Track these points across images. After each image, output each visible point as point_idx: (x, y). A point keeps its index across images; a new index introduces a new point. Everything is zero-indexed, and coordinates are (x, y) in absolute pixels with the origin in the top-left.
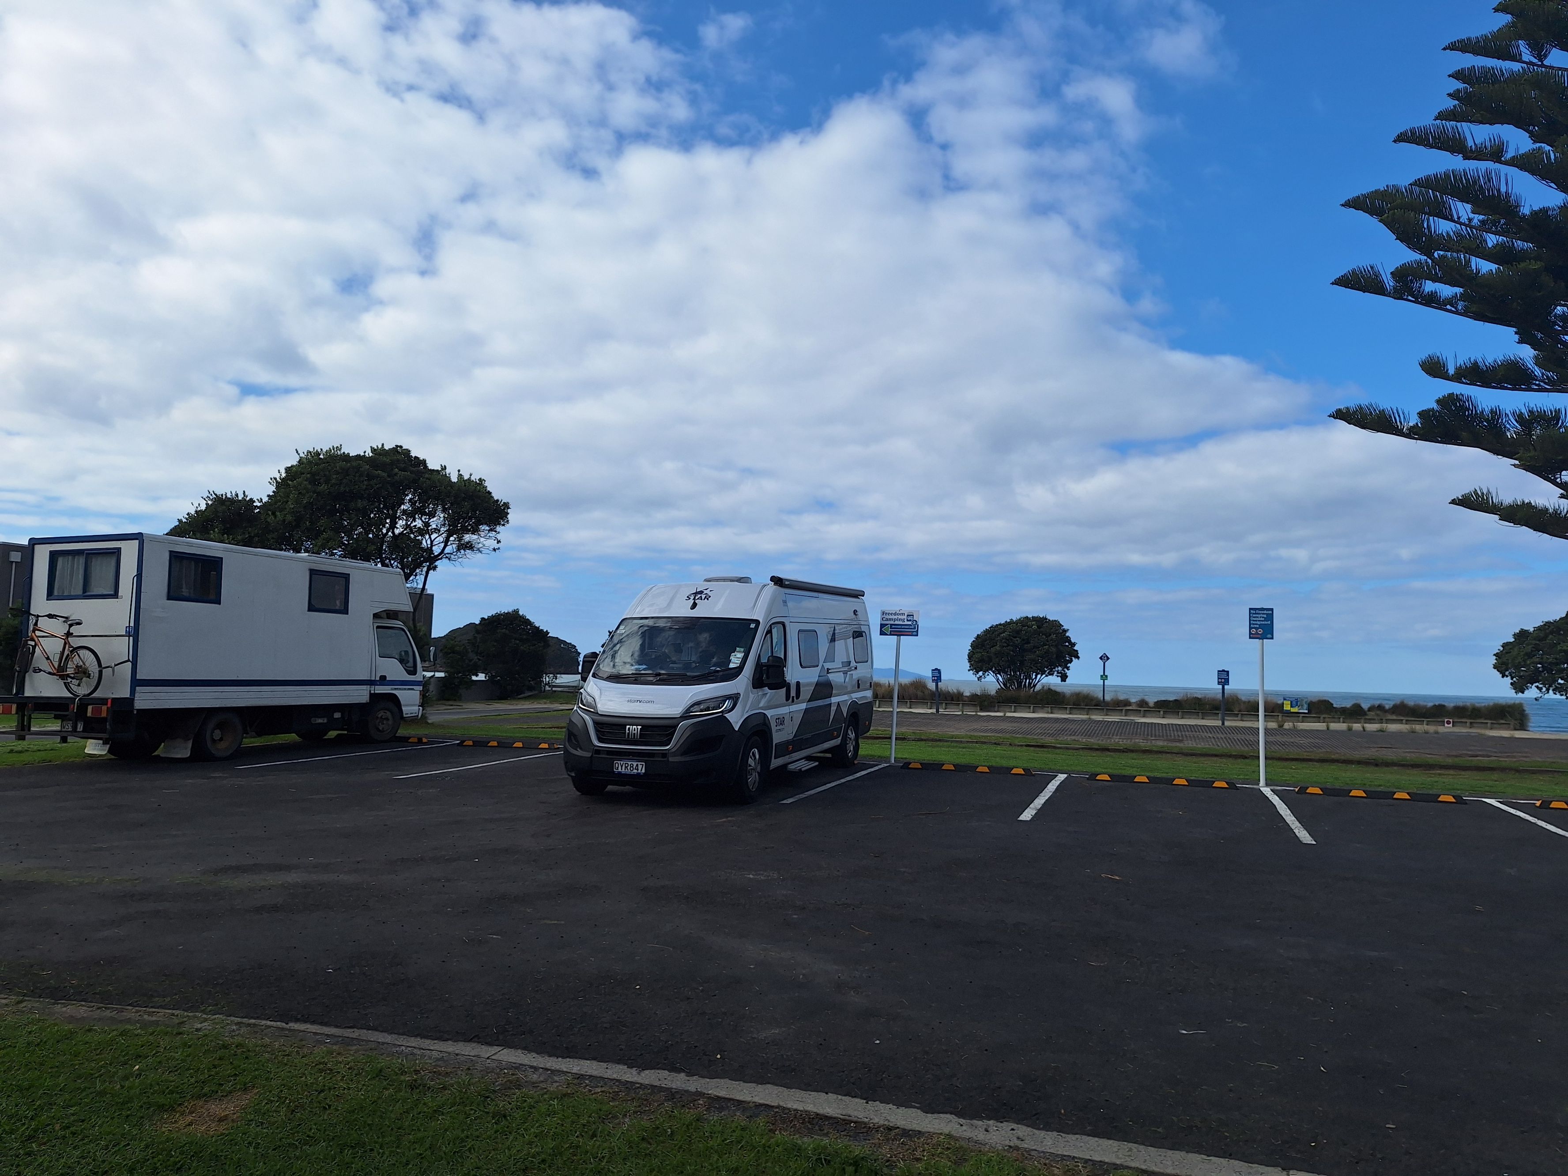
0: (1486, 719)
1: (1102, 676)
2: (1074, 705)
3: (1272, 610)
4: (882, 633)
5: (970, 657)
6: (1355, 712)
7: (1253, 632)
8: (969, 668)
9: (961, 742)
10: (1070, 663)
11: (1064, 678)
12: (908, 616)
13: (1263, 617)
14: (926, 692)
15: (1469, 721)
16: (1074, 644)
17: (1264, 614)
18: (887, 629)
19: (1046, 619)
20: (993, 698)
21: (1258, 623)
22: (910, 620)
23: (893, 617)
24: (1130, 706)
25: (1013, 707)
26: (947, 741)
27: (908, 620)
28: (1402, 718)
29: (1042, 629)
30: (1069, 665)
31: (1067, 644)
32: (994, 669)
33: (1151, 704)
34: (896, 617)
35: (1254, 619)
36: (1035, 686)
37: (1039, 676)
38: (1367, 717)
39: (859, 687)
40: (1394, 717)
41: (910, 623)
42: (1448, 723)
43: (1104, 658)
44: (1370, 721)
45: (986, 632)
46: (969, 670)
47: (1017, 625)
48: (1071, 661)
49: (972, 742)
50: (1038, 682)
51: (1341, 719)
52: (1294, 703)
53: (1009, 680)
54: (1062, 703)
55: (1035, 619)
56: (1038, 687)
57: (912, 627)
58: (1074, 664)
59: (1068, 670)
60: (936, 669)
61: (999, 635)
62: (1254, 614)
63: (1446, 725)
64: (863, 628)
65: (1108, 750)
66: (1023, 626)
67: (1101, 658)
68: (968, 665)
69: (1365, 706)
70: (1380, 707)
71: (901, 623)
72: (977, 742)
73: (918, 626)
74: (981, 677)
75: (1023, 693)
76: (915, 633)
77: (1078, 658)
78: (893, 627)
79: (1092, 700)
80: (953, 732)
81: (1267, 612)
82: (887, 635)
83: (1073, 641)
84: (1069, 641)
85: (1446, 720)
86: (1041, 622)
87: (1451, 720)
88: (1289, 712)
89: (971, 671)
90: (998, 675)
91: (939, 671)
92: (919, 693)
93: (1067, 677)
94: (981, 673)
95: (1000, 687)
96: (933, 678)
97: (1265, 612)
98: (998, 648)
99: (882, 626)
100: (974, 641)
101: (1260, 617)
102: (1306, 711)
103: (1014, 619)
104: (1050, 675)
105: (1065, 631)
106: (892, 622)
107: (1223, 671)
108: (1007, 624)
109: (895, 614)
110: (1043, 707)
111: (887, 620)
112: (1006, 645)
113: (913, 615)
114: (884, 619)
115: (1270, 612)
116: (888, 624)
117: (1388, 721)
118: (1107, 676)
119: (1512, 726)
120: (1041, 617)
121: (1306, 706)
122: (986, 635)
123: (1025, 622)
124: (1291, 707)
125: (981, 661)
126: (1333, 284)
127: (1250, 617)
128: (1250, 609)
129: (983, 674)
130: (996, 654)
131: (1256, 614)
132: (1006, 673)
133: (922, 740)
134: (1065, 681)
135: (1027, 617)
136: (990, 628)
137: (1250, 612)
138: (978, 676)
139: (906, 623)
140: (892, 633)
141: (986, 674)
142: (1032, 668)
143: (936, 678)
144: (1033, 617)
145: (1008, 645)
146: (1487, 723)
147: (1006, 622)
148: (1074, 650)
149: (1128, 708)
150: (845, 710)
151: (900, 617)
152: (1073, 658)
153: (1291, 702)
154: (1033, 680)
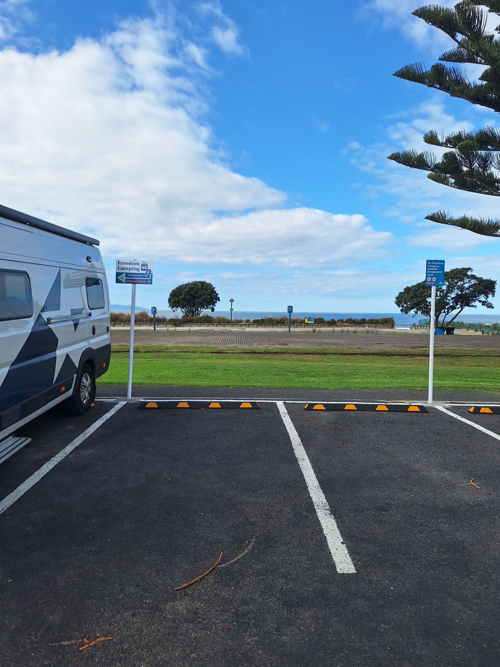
0: (380, 324)
1: (230, 309)
2: (218, 323)
3: (443, 261)
4: (118, 281)
5: (169, 301)
6: (332, 323)
7: (429, 280)
8: (169, 306)
9: (173, 352)
10: (216, 303)
11: (213, 310)
12: (142, 265)
13: (437, 268)
14: (148, 318)
15: (374, 325)
16: (217, 295)
17: (438, 265)
18: (123, 278)
19: (205, 282)
20: (181, 320)
21: (434, 272)
22: (144, 270)
23: (128, 266)
24: (242, 322)
25: (190, 324)
26: (164, 352)
27: (142, 270)
28: (350, 325)
29: (203, 287)
30: (215, 304)
31: (214, 294)
32: (180, 306)
33: (251, 322)
34: (131, 266)
35: (430, 269)
36: (200, 314)
37: (202, 309)
38: (337, 325)
39: (94, 333)
40: (347, 324)
41: (144, 272)
42: (367, 326)
43: (232, 301)
44: (338, 326)
45: (177, 288)
46: (169, 307)
47: (192, 285)
48: (216, 302)
49: (180, 352)
50: (201, 312)
51: (327, 326)
52: (309, 319)
53: (188, 311)
54: (213, 322)
55: (200, 282)
56: (201, 315)
57: (147, 276)
58: (218, 304)
59: (215, 306)
60: (154, 307)
61: (183, 290)
62: (430, 265)
63: (366, 327)
64: (99, 276)
65: (256, 353)
66: (195, 286)
67: (230, 301)
68: (168, 304)
69: (336, 320)
70: (342, 320)
71: (136, 272)
72: (182, 352)
73: (152, 274)
74: (174, 310)
75: (194, 318)
76: (149, 281)
77: (219, 300)
78: (128, 275)
79: (226, 320)
80: (166, 344)
81: (440, 263)
82: (124, 283)
83: (217, 293)
84: (216, 293)
85: (366, 325)
86: (203, 283)
87: (368, 325)
88: (307, 323)
89: (170, 307)
90: (183, 309)
91: (155, 308)
92: (144, 319)
93: (214, 309)
94: (174, 308)
95: (183, 315)
96: (152, 312)
97: (439, 263)
98: (183, 296)
99: (118, 274)
100: (171, 293)
101: (435, 267)
102: (314, 323)
103: (190, 282)
104: (207, 309)
105: (214, 288)
106: (128, 271)
107: (290, 306)
108: (187, 285)
109: (130, 263)
110: (204, 324)
111: (122, 269)
112: (186, 294)
113: (147, 265)
114: (120, 268)
115: (442, 263)
116: (124, 273)
117: (345, 326)
118: (233, 309)
119: (389, 327)
120: (203, 281)
121: (313, 321)
122: (177, 290)
123: (195, 284)
124: (308, 321)
125: (175, 302)
126: (394, 75)
127: (427, 267)
128: (428, 261)
129: (176, 309)
130: (182, 299)
131: (431, 265)
132: (186, 308)
133: (149, 352)
134: (213, 312)
135: (196, 281)
136: (179, 286)
137: (427, 263)
138: (173, 310)
139: (141, 272)
140: (128, 281)
141: (177, 309)
142: (199, 306)
143: (154, 312)
144: (199, 281)
145: (188, 295)
146: (381, 326)
147: (186, 284)
148: (218, 297)
149: (242, 323)
150: (76, 361)
151: (135, 266)
152: (217, 301)
153: (308, 319)
154: (199, 311)
